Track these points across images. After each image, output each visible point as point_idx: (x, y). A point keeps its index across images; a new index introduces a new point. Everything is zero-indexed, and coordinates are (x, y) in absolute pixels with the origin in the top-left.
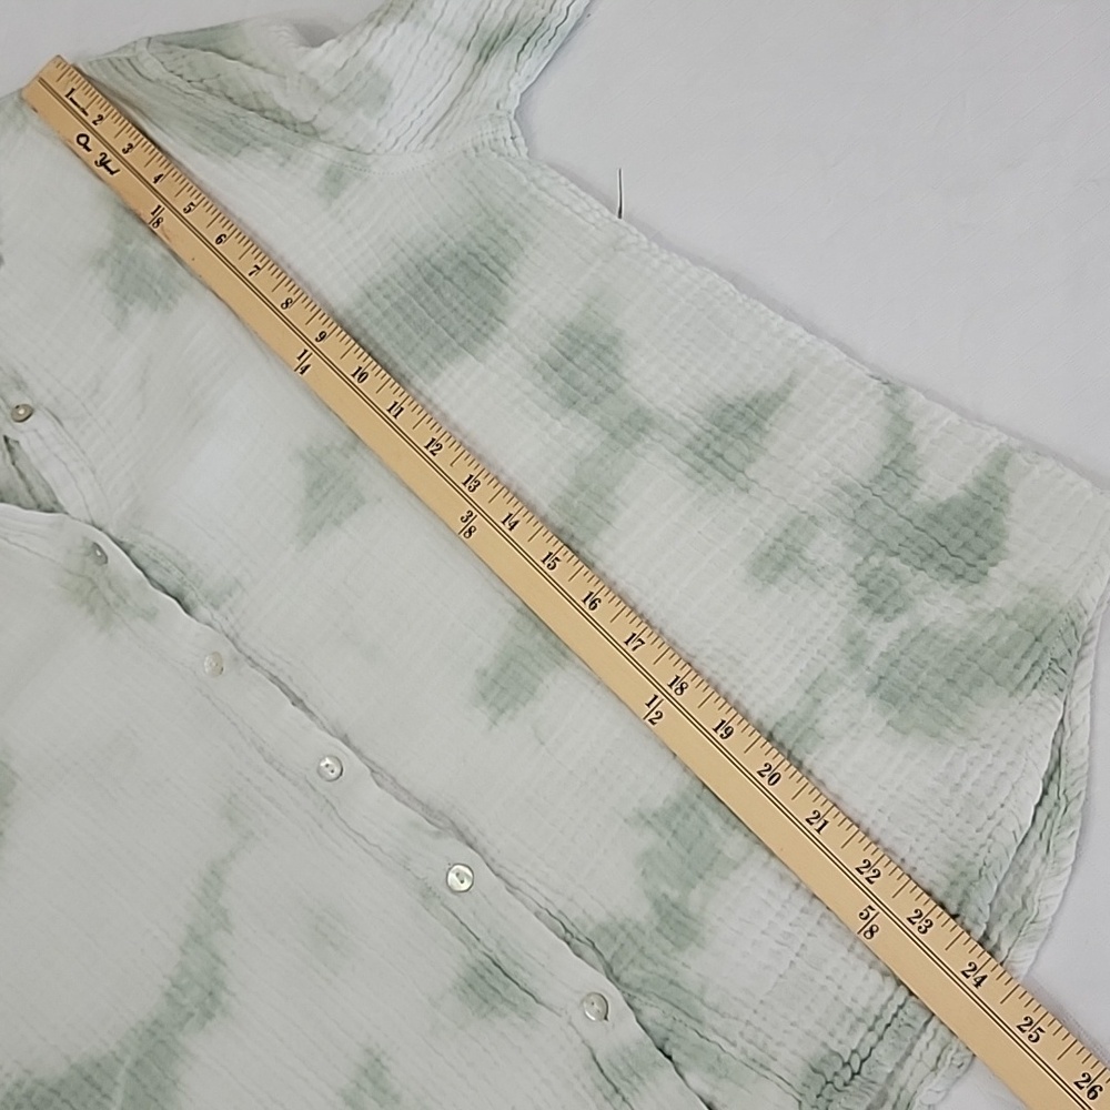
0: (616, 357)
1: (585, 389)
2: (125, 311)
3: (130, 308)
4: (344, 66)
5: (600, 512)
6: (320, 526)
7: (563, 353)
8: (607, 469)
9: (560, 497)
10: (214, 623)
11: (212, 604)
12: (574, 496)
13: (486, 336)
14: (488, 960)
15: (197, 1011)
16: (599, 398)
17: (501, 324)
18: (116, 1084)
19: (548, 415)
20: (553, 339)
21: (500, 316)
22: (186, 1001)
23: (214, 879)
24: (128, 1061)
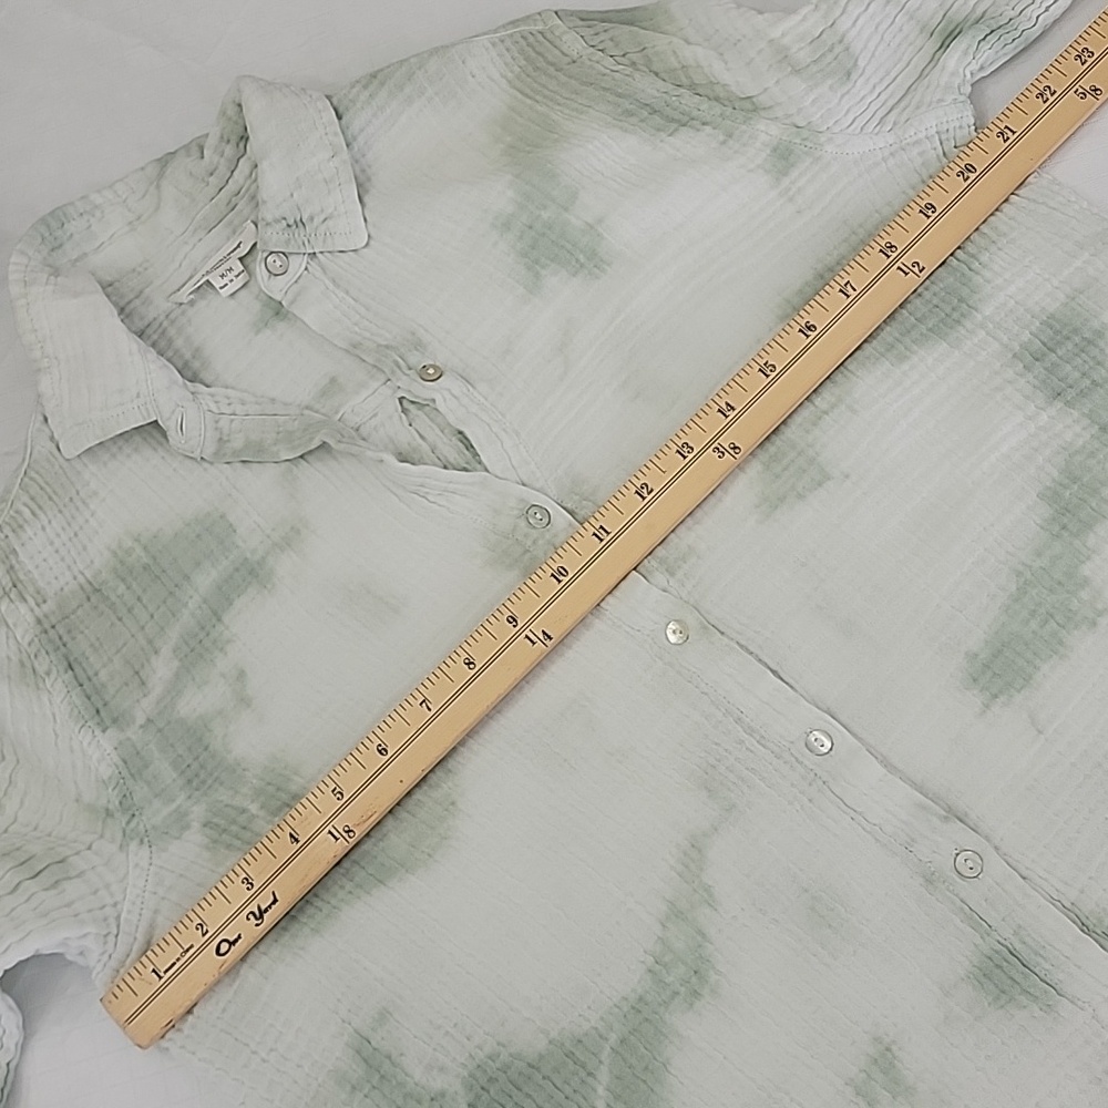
0: (1102, 350)
1: (1070, 381)
2: (537, 275)
3: (543, 272)
4: (820, 35)
5: (1094, 505)
6: (782, 499)
7: (1044, 344)
8: (1099, 463)
9: (1049, 488)
10: (669, 589)
11: (667, 570)
12: (1065, 487)
13: (958, 322)
14: (1004, 949)
15: (683, 989)
16: (1085, 391)
17: (973, 311)
18: (600, 1062)
19: (1033, 405)
20: (1033, 328)
21: (971, 303)
22: (669, 979)
23: (694, 853)
24: (613, 1038)
